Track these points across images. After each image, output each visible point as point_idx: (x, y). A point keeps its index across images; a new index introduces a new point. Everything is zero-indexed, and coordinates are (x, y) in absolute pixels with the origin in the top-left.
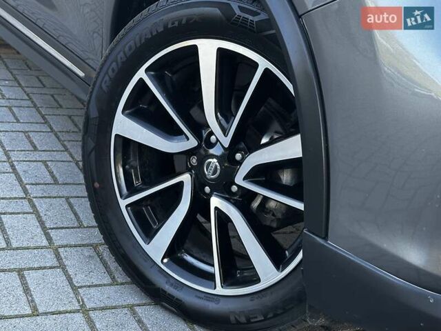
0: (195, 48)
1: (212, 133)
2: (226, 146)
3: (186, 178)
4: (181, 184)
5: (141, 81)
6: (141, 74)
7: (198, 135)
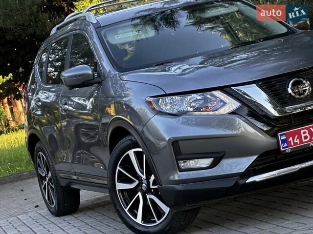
0: (128, 154)
1: (142, 177)
2: (145, 178)
3: (140, 194)
4: (138, 196)
5: (119, 170)
6: (118, 168)
7: (138, 179)
